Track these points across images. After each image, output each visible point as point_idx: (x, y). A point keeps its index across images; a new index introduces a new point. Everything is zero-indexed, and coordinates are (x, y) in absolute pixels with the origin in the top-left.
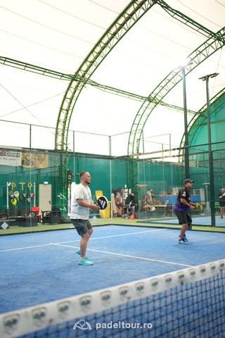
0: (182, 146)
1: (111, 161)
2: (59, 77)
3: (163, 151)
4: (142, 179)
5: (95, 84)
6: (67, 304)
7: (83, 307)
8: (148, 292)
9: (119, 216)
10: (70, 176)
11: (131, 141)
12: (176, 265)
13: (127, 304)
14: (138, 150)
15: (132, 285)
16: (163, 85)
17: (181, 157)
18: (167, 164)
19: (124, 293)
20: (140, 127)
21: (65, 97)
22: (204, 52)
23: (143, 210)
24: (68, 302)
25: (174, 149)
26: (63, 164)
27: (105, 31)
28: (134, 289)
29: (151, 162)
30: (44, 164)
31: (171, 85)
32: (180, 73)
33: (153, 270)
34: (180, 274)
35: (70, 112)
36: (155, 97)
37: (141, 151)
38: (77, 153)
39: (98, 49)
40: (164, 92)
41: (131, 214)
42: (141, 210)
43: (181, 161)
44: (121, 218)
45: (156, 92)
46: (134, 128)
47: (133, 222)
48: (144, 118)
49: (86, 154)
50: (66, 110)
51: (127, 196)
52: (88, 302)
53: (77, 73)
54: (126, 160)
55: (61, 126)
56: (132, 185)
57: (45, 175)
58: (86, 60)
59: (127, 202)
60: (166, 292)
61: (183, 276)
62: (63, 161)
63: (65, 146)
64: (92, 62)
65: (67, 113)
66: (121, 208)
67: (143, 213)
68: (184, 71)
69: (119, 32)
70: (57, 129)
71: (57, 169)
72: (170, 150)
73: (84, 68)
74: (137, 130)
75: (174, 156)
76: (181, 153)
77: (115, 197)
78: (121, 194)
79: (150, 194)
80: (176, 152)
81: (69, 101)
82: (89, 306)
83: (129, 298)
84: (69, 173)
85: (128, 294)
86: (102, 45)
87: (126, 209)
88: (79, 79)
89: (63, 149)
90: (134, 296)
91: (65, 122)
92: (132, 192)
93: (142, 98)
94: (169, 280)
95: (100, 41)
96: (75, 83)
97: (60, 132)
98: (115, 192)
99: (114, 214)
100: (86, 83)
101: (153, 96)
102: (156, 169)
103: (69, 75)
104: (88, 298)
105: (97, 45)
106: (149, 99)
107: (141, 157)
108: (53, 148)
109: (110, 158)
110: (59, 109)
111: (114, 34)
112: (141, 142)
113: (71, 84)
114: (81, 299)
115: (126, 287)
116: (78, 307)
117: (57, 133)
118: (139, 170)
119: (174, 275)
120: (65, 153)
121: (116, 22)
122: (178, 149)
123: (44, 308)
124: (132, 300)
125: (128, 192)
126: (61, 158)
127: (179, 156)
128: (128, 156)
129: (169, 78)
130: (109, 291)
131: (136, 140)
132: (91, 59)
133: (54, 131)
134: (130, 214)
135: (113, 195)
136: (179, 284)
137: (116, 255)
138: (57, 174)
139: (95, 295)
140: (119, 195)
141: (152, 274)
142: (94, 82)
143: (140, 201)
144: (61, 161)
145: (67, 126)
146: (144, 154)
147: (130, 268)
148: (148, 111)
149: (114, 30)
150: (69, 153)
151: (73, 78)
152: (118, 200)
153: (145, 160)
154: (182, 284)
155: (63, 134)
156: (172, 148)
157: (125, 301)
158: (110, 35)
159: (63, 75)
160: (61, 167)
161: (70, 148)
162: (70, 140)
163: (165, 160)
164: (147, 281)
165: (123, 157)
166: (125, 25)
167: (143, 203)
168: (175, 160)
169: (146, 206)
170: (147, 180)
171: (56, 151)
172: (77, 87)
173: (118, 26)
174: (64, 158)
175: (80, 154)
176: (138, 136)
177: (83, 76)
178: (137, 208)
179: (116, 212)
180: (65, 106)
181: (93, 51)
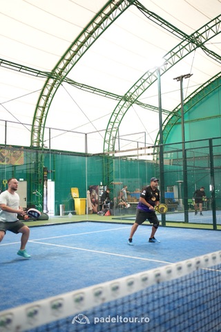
0: (157, 144)
1: (86, 158)
2: (36, 74)
3: (138, 149)
4: (117, 177)
5: (72, 83)
6: (36, 308)
7: (54, 310)
8: (124, 292)
9: (94, 213)
10: (45, 173)
11: (107, 138)
12: (151, 262)
13: (103, 305)
14: (113, 148)
15: (107, 285)
16: (138, 84)
17: (155, 155)
18: (142, 162)
19: (98, 294)
20: (116, 125)
21: (42, 94)
22: (179, 54)
23: (118, 207)
25: (149, 147)
26: (39, 161)
27: (81, 30)
28: (109, 289)
29: (126, 159)
30: (20, 161)
31: (146, 85)
32: (155, 74)
33: (128, 267)
34: (157, 272)
35: (46, 109)
36: (131, 96)
37: (116, 148)
38: (53, 150)
39: (75, 48)
40: (140, 91)
41: (107, 211)
42: (116, 207)
43: (155, 159)
44: (96, 215)
45: (132, 91)
46: (110, 126)
47: (108, 218)
48: (120, 117)
49: (62, 151)
50: (42, 108)
51: (102, 193)
52: (60, 305)
53: (54, 70)
54: (102, 157)
55: (37, 123)
56: (108, 183)
57: (21, 172)
58: (63, 58)
60: (142, 292)
61: (158, 275)
62: (39, 157)
63: (41, 143)
64: (69, 60)
65: (44, 111)
66: (97, 205)
67: (118, 210)
68: (159, 71)
69: (96, 32)
70: (33, 125)
71: (32, 166)
72: (145, 148)
73: (61, 66)
74: (112, 129)
75: (149, 154)
76: (156, 152)
77: (90, 194)
78: (97, 191)
79: (125, 191)
80: (151, 151)
81: (45, 98)
82: (60, 309)
83: (103, 299)
84: (45, 169)
85: (103, 295)
86: (79, 43)
87: (101, 206)
88: (56, 77)
89: (39, 146)
90: (109, 297)
91: (41, 119)
92: (108, 189)
93: (118, 96)
94: (145, 279)
95: (77, 40)
96: (51, 81)
97: (36, 129)
98: (91, 189)
99: (89, 211)
100: (62, 81)
101: (129, 95)
102: (131, 166)
103: (46, 73)
104: (60, 301)
105: (74, 43)
106: (125, 98)
107: (116, 155)
108: (29, 145)
109: (85, 155)
110: (35, 107)
111: (91, 33)
112: (117, 140)
113: (47, 82)
114: (52, 302)
115: (101, 288)
116: (49, 311)
117: (33, 130)
118: (115, 168)
119: (150, 273)
120: (41, 150)
121: (93, 21)
122: (153, 147)
124: (107, 301)
125: (104, 189)
126: (37, 155)
127: (153, 154)
128: (104, 154)
129: (145, 78)
130: (82, 293)
131: (112, 138)
132: (68, 57)
133: (30, 128)
134: (106, 211)
135: (88, 192)
136: (155, 283)
137: (91, 252)
138: (33, 171)
139: (67, 297)
140: (94, 192)
141: (128, 272)
142: (71, 80)
143: (115, 199)
144: (37, 158)
145: (43, 123)
146: (119, 151)
147: (104, 265)
148: (124, 110)
149: (91, 29)
150: (45, 150)
151: (50, 76)
152: (94, 197)
153: (121, 157)
154: (158, 282)
155: (39, 131)
156: (147, 146)
157: (100, 302)
158: (87, 34)
159: (39, 72)
160: (37, 164)
161: (46, 144)
162: (46, 137)
163: (141, 158)
164: (122, 281)
165: (99, 154)
166: (102, 25)
167: (118, 200)
168: (150, 158)
169: (121, 203)
170: (122, 177)
171: (32, 148)
172: (53, 84)
173: (95, 25)
174: (40, 155)
175: (56, 151)
176: (114, 134)
177: (60, 74)
178: (112, 205)
179: (91, 209)
180: (42, 104)
181: (69, 49)
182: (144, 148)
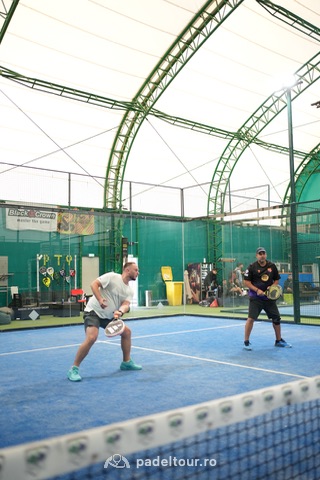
0: (287, 202)
1: (183, 224)
2: (110, 106)
3: (258, 210)
4: (228, 250)
5: (162, 116)
6: (118, 432)
7: (142, 436)
8: (239, 416)
9: (195, 303)
10: (125, 246)
11: (213, 195)
12: (277, 375)
13: (208, 432)
14: (222, 208)
15: (214, 404)
16: (258, 114)
17: (284, 219)
18: (265, 228)
19: (202, 416)
20: (226, 175)
21: (118, 134)
23: (229, 294)
24: (120, 429)
25: (274, 207)
26: (116, 228)
27: (174, 38)
28: (218, 411)
29: (241, 225)
30: (89, 229)
31: (270, 115)
32: (284, 98)
33: (243, 381)
34: (286, 389)
35: (125, 155)
36: (247, 132)
37: (226, 209)
38: (135, 214)
39: (165, 65)
40: (260, 125)
41: (213, 300)
42: (227, 295)
43: (284, 224)
44: (197, 306)
45: (249, 125)
46: (217, 178)
47: (216, 311)
48: (231, 163)
49: (148, 215)
50: (120, 152)
51: (206, 274)
52: (150, 430)
53: (135, 99)
54: (205, 222)
55: (112, 175)
56: (214, 259)
57: (91, 244)
58: (148, 80)
59: (206, 283)
60: (264, 416)
61: (289, 393)
62: (116, 224)
63: (118, 204)
64: (157, 84)
65: (122, 157)
66: (198, 292)
67: (229, 299)
68: (290, 94)
69: (196, 40)
70: (107, 178)
71: (107, 236)
72: (269, 208)
73: (146, 92)
74: (220, 183)
75: (274, 218)
76: (285, 213)
77: (189, 275)
78: (199, 272)
79: (239, 271)
80: (278, 212)
81: (123, 139)
82: (150, 435)
83: (210, 424)
84: (124, 241)
85: (209, 419)
86: (171, 58)
87: (204, 293)
88: (138, 108)
89: (115, 208)
90: (218, 422)
91: (118, 170)
92: (214, 268)
93: (228, 133)
94: (269, 399)
95: (168, 53)
96: (132, 114)
97: (111, 183)
98: (189, 269)
99: (188, 300)
100: (148, 113)
101: (244, 130)
102: (247, 233)
103: (124, 103)
104: (150, 424)
105: (164, 59)
106: (239, 136)
107: (226, 219)
108: (101, 206)
109: (182, 219)
110: (109, 152)
111: (189, 43)
112: (227, 197)
113: (126, 115)
114: (139, 424)
115: (206, 408)
116: (135, 436)
117: (107, 185)
118: (224, 237)
119: (277, 390)
120: (118, 212)
121: (190, 25)
122: (280, 207)
123: (85, 438)
124: (215, 426)
125: (208, 269)
126: (113, 220)
127: (281, 217)
128: (208, 217)
129: (268, 104)
130: (181, 414)
131: (219, 194)
132: (155, 79)
133: (103, 182)
134: (211, 301)
135: (186, 273)
136: (283, 405)
137: (191, 360)
138: (107, 243)
139: (160, 419)
140: (195, 272)
141: (243, 388)
142: (159, 112)
143: (225, 282)
144: (113, 225)
145: (120, 175)
146: (231, 214)
147: (210, 378)
148: (237, 152)
149: (187, 37)
150: (124, 213)
151: (129, 107)
152: (194, 280)
153: (233, 222)
154: (289, 404)
155: (115, 187)
156: (272, 205)
157: (205, 428)
158: (182, 45)
159: (115, 103)
160: (112, 233)
161: (126, 205)
162: (125, 194)
163: (262, 223)
164: (237, 400)
165: (200, 218)
166: (204, 30)
167: (229, 284)
168: (277, 223)
169: (234, 289)
170: (235, 251)
171: (105, 210)
172: (135, 119)
173: (193, 31)
174: (116, 220)
175: (139, 213)
176: (222, 188)
177: (144, 104)
178: (220, 292)
179: (190, 297)
180: (119, 147)
181: (157, 67)
182: (266, 209)
